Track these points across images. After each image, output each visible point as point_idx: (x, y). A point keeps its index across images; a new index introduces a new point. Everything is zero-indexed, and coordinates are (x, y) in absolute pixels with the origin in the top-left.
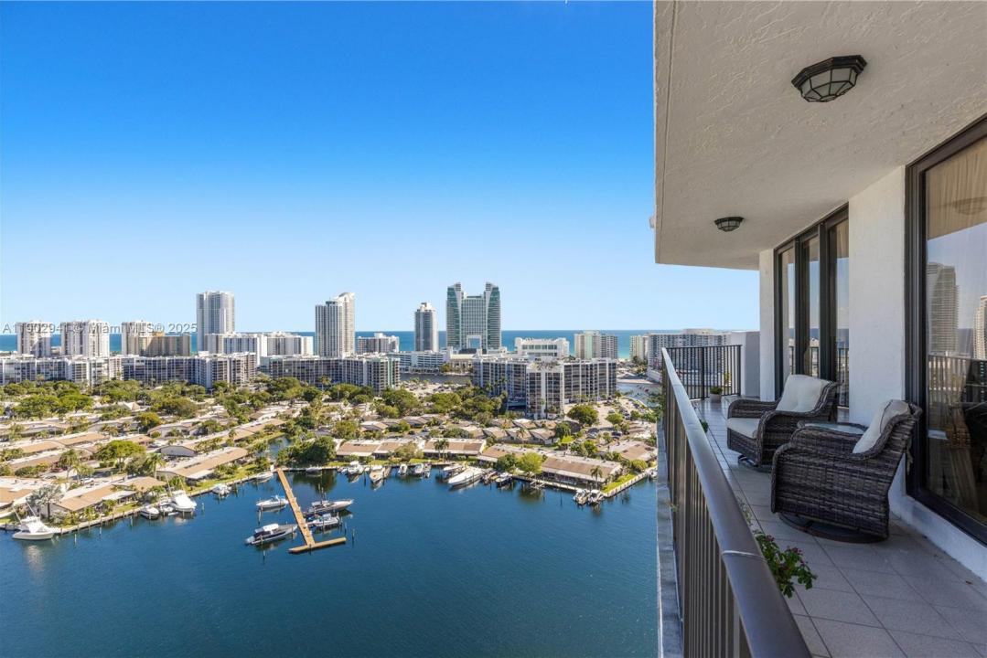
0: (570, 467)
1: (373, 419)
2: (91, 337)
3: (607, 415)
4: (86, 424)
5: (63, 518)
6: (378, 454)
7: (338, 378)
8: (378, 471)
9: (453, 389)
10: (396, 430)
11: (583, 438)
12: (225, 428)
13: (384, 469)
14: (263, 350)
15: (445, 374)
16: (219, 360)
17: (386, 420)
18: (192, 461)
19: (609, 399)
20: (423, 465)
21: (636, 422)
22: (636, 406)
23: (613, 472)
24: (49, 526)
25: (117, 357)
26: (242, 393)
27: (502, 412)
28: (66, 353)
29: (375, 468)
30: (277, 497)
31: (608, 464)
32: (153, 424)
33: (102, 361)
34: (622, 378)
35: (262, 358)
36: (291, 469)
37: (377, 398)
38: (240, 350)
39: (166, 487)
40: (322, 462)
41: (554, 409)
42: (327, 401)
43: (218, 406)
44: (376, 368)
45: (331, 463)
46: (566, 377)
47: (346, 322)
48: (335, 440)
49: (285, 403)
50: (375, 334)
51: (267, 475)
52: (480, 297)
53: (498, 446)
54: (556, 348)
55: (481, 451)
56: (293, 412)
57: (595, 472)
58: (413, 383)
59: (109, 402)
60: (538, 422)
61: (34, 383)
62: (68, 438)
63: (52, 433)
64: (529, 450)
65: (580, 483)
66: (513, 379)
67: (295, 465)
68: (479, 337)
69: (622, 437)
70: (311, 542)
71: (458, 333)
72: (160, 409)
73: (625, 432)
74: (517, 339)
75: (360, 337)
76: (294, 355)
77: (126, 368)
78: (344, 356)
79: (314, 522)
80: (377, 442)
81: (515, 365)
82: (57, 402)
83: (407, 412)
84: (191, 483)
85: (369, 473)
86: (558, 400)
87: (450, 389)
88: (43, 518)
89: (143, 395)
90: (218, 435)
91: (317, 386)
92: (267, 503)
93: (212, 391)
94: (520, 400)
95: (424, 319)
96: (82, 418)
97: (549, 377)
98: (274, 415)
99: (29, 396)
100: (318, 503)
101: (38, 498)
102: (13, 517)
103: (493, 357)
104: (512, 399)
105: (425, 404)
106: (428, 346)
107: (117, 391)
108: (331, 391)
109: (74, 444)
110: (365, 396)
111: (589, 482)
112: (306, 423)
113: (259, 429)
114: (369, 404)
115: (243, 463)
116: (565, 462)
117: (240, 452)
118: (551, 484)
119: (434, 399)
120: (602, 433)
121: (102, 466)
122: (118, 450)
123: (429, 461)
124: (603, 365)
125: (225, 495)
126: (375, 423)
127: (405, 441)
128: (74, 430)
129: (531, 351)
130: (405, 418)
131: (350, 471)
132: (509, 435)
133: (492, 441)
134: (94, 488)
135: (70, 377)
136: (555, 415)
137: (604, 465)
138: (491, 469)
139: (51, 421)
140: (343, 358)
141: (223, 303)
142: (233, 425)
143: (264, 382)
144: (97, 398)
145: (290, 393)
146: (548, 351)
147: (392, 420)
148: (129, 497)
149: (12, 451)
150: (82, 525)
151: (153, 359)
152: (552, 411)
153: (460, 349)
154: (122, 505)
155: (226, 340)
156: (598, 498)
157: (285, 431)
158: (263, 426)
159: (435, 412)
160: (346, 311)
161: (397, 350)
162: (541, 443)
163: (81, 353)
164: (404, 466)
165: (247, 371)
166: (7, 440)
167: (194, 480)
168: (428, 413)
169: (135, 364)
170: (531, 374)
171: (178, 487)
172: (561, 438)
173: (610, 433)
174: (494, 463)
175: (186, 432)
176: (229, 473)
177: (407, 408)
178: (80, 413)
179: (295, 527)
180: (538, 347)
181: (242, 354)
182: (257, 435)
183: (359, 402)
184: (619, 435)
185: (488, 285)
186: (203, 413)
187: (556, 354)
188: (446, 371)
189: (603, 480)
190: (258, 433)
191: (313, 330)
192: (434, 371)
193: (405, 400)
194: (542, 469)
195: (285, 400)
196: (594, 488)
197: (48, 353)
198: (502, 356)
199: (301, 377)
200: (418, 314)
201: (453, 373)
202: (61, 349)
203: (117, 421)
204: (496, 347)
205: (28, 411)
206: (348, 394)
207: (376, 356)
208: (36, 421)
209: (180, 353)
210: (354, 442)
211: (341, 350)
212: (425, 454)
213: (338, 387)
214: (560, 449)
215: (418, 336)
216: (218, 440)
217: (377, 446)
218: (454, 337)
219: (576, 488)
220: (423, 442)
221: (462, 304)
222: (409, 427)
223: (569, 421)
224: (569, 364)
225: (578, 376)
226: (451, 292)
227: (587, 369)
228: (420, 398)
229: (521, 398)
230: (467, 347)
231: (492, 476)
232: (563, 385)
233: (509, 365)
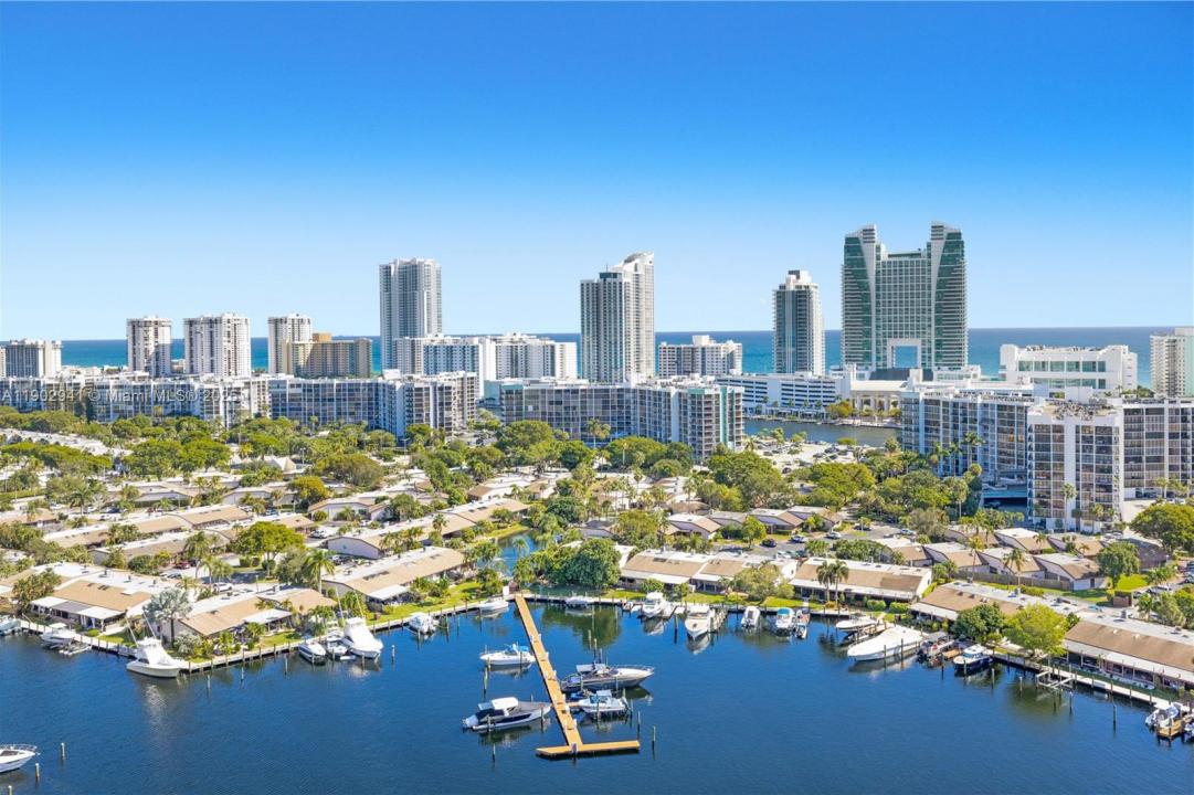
0: (1139, 646)
1: (691, 511)
2: (224, 344)
4: (221, 491)
5: (191, 646)
6: (701, 582)
7: (623, 426)
8: (702, 618)
9: (856, 455)
10: (736, 535)
11: (1173, 581)
12: (426, 511)
13: (712, 613)
14: (489, 368)
15: (839, 422)
16: (417, 385)
17: (716, 513)
18: (376, 566)
20: (792, 612)
24: (172, 655)
25: (264, 377)
26: (454, 447)
27: (968, 510)
28: (192, 371)
29: (694, 608)
30: (515, 647)
32: (316, 497)
33: (239, 384)
35: (487, 383)
36: (539, 596)
37: (698, 468)
38: (450, 368)
39: (336, 609)
40: (592, 588)
41: (1099, 507)
42: (603, 469)
43: (416, 470)
44: (695, 405)
45: (611, 592)
46: (1126, 437)
47: (638, 314)
48: (618, 547)
49: (527, 469)
50: (694, 338)
51: (499, 604)
52: (919, 255)
53: (961, 585)
54: (1102, 369)
55: (920, 591)
56: (543, 487)
58: (770, 440)
59: (251, 455)
60: (1056, 537)
61: (150, 419)
62: (195, 513)
63: (175, 503)
64: (1033, 601)
65: (1164, 687)
66: (995, 438)
67: (546, 589)
68: (916, 343)
70: (575, 741)
71: (868, 334)
72: (327, 470)
74: (1005, 349)
75: (664, 344)
76: (543, 379)
77: (274, 397)
78: (635, 380)
79: (582, 703)
80: (698, 558)
81: (1000, 407)
82: (181, 452)
83: (760, 500)
84: (374, 606)
85: (683, 617)
86: (1108, 489)
87: (850, 455)
88: (165, 642)
89: (301, 445)
90: (416, 523)
91: (584, 438)
92: (498, 657)
93: (404, 443)
94: (1010, 486)
95: (793, 305)
96: (215, 480)
98: (509, 492)
99: (143, 440)
100: (587, 668)
101: (158, 609)
102: (125, 635)
103: (949, 387)
104: (993, 484)
105: (796, 485)
106: (802, 362)
107: (263, 436)
108: (610, 450)
109: (204, 524)
110: (676, 462)
112: (565, 512)
113: (484, 516)
114: (682, 479)
115: (457, 578)
116: (1126, 635)
117: (451, 558)
118: (1088, 681)
119: (815, 475)
121: (244, 564)
122: (265, 539)
123: (806, 604)
125: (429, 633)
126: (696, 519)
127: (756, 559)
128: (204, 500)
129: (1040, 375)
130: (754, 512)
131: (647, 610)
132: (985, 563)
133: (946, 573)
134: (233, 600)
135: (197, 411)
136: (1099, 525)
138: (942, 634)
139: (173, 484)
140: (633, 385)
141: (423, 281)
142: (440, 507)
143: (491, 429)
144: (234, 448)
145: (537, 451)
146: (1082, 375)
147: (728, 515)
148: (281, 621)
149: (124, 528)
150: (217, 660)
151: (314, 382)
152: (1093, 515)
153: (873, 368)
154: (272, 633)
155: (427, 348)
157: (528, 523)
158: (489, 512)
159: (818, 504)
160: (638, 290)
161: (737, 371)
162: (1065, 587)
163: (212, 370)
164: (754, 610)
165: (461, 406)
166: (116, 511)
167: (378, 601)
168: (802, 504)
169: (289, 391)
170: (1040, 428)
171: (354, 613)
172: (1116, 580)
174: (951, 623)
175: (366, 515)
176: (434, 594)
177: (759, 491)
178: (212, 472)
179: (547, 710)
180: (1057, 366)
181: (454, 375)
182: (480, 527)
183: (664, 474)
186: (392, 482)
187: (1102, 383)
188: (842, 416)
190: (481, 524)
192: (816, 417)
193: (754, 475)
194: (1067, 645)
195: (526, 464)
197: (168, 371)
198: (969, 385)
199: (554, 420)
200: (781, 295)
201: (858, 422)
202: (183, 363)
203: (264, 488)
204: (956, 366)
205: (144, 465)
206: (641, 457)
207: (696, 381)
208: (154, 482)
209: (355, 373)
210: (654, 553)
211: (628, 368)
212: (797, 589)
213: (624, 444)
214: (1111, 604)
215: (782, 342)
216: (416, 532)
217: (700, 565)
218: (858, 341)
219: (1154, 699)
220: (794, 564)
221: (878, 272)
222: (763, 530)
223: (1137, 542)
224: (1136, 406)
225: (1161, 435)
226: (853, 247)
227: (1184, 420)
228: (785, 471)
229: (1014, 481)
230: (889, 366)
231: (946, 649)
232: (1122, 456)
233: (985, 405)
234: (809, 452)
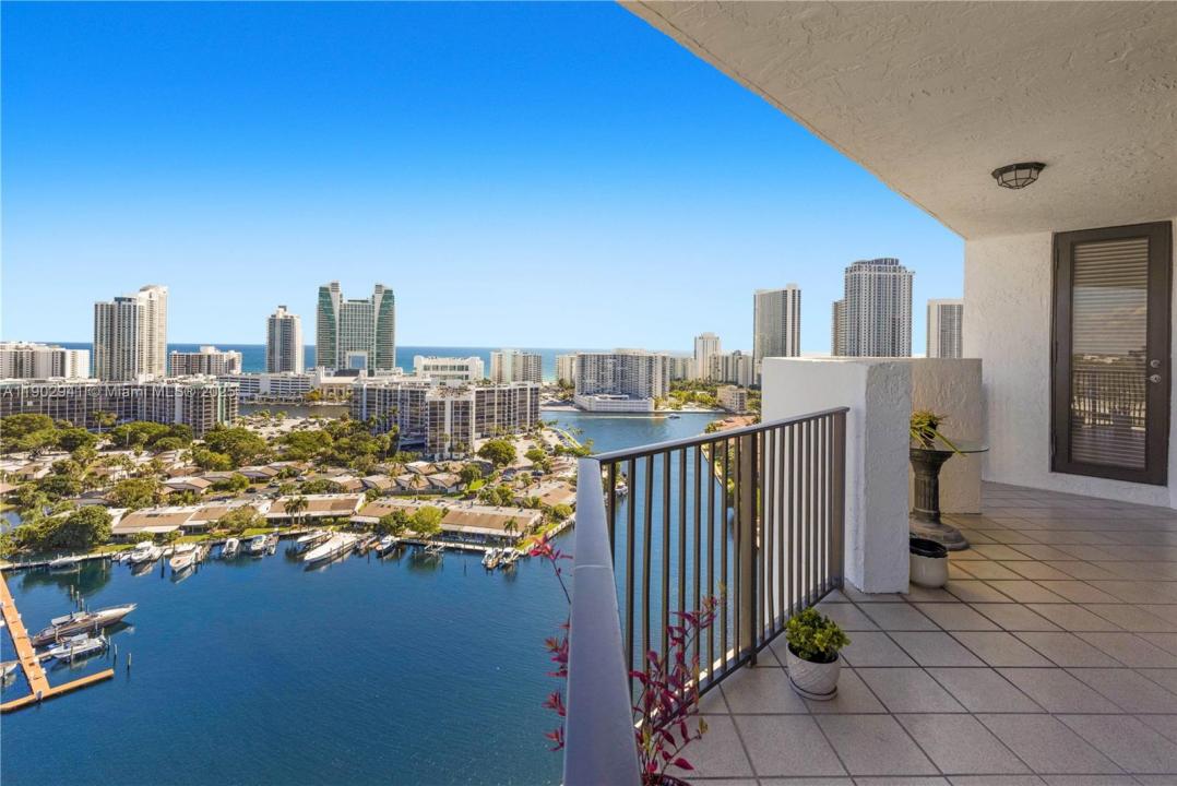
0: (477, 521)
1: (188, 474)
3: (526, 451)
6: (190, 527)
7: (129, 414)
9: (321, 425)
10: (226, 487)
11: (497, 481)
15: (312, 404)
17: (209, 474)
19: (530, 430)
20: (264, 538)
21: (561, 457)
22: (561, 437)
23: (531, 523)
27: (391, 453)
31: (526, 511)
34: (544, 405)
36: (18, 565)
37: (197, 442)
40: (82, 549)
41: (462, 445)
42: (106, 448)
44: (197, 399)
45: (100, 549)
46: (477, 406)
47: (151, 330)
48: (112, 512)
50: (202, 349)
52: (367, 301)
53: (383, 500)
54: (467, 370)
55: (357, 508)
56: (37, 470)
57: (510, 525)
58: (260, 418)
60: (439, 464)
64: (424, 504)
65: (491, 540)
66: (408, 409)
67: (28, 558)
68: (364, 354)
69: (542, 478)
71: (334, 348)
73: (548, 471)
74: (416, 358)
75: (175, 352)
78: (143, 379)
79: (53, 652)
80: (189, 509)
81: (412, 392)
83: (246, 461)
85: (170, 557)
86: (467, 434)
87: (317, 425)
91: (89, 426)
94: (417, 437)
95: (282, 329)
97: (456, 407)
103: (383, 380)
104: (406, 436)
105: (276, 448)
106: (287, 365)
108: (114, 434)
110: (177, 439)
111: (502, 537)
114: (181, 451)
116: (473, 515)
118: (452, 545)
119: (290, 439)
120: (519, 474)
123: (276, 529)
124: (523, 390)
126: (190, 479)
127: (239, 503)
129: (435, 373)
130: (241, 470)
131: (138, 557)
132: (398, 484)
133: (374, 494)
136: (462, 455)
137: (521, 515)
138: (369, 533)
140: (140, 383)
145: (33, 439)
146: (457, 373)
147: (219, 474)
152: (459, 449)
153: (336, 369)
156: (512, 558)
157: (16, 501)
159: (291, 459)
160: (152, 312)
161: (237, 371)
162: (443, 492)
164: (234, 541)
168: (280, 460)
170: (433, 403)
172: (469, 485)
173: (529, 473)
174: (375, 525)
177: (246, 454)
179: (13, 667)
180: (444, 368)
183: (165, 448)
184: (540, 474)
185: (379, 287)
187: (467, 377)
188: (314, 400)
189: (519, 534)
191: (91, 340)
192: (296, 401)
193: (243, 444)
194: (442, 527)
195: (22, 451)
196: (508, 545)
198: (395, 379)
200: (272, 321)
201: (325, 403)
204: (388, 367)
206: (145, 437)
210: (148, 511)
211: (141, 370)
212: (270, 520)
213: (129, 428)
214: (467, 498)
215: (272, 351)
217: (189, 514)
218: (326, 354)
219: (486, 548)
220: (269, 503)
221: (340, 311)
222: (247, 482)
223: (480, 462)
224: (482, 389)
225: (493, 404)
226: (324, 293)
227: (504, 396)
228: (269, 439)
229: (419, 434)
230: (347, 368)
231: (371, 543)
232: (474, 416)
233: (403, 391)
234: (288, 425)
